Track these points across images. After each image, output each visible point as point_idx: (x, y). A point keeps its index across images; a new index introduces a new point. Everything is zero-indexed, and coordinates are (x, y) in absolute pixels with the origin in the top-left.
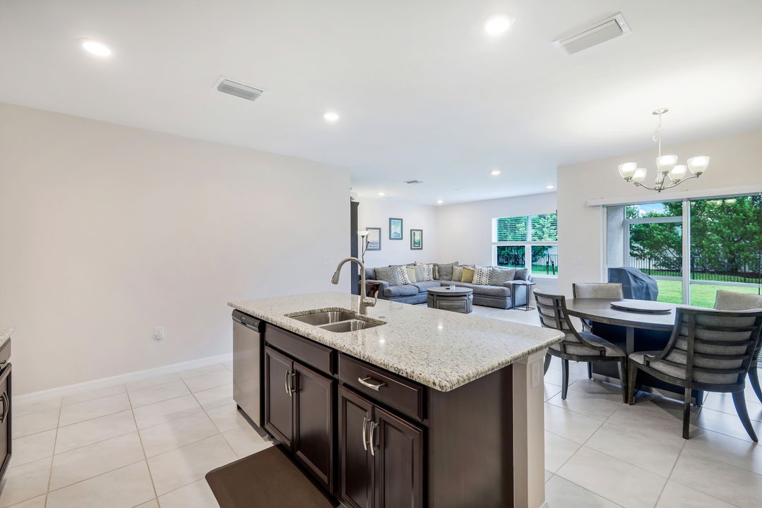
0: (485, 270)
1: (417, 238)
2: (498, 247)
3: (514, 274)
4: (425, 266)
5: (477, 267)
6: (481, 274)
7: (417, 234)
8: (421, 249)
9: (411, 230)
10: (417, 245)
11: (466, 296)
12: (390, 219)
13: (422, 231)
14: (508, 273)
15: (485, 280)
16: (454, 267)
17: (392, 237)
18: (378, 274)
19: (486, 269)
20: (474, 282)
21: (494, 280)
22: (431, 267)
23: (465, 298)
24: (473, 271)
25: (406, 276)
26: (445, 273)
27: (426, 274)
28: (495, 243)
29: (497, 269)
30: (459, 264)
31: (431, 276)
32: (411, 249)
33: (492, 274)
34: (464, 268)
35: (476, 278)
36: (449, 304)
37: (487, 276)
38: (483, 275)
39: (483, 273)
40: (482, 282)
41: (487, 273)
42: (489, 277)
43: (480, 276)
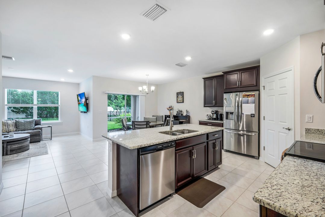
0: (10, 122)
3: (34, 122)
29: (19, 121)
33: (16, 124)
35: (4, 128)
37: (13, 126)
38: (9, 126)
39: (9, 124)
40: (10, 130)
41: (12, 124)
42: (14, 126)
43: (8, 126)
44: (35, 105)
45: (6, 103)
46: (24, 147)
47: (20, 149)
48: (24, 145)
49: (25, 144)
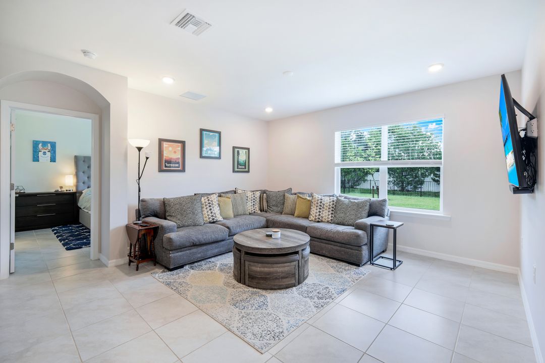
0: (327, 200)
1: (243, 157)
2: (342, 170)
3: (367, 208)
4: (249, 194)
5: (316, 196)
6: (321, 206)
7: (243, 153)
8: (248, 172)
9: (234, 148)
10: (241, 167)
11: (297, 253)
12: (202, 130)
13: (248, 149)
14: (359, 206)
15: (326, 215)
16: (286, 194)
17: (204, 155)
18: (168, 208)
19: (328, 198)
20: (311, 218)
21: (340, 216)
22: (258, 194)
23: (297, 257)
24: (310, 202)
25: (216, 210)
26: (274, 203)
27: (250, 204)
28: (338, 165)
29: (342, 199)
30: (293, 192)
31: (257, 207)
32: (234, 171)
33: (337, 206)
34: (298, 196)
35: (314, 211)
36: (266, 270)
37: (329, 208)
38: (323, 208)
39: (324, 204)
40: (322, 217)
41: (330, 205)
42: (332, 211)
43: (320, 209)
44: (384, 163)
45: (338, 159)
46: (276, 278)
47: (265, 279)
48: (277, 272)
49: (280, 270)
